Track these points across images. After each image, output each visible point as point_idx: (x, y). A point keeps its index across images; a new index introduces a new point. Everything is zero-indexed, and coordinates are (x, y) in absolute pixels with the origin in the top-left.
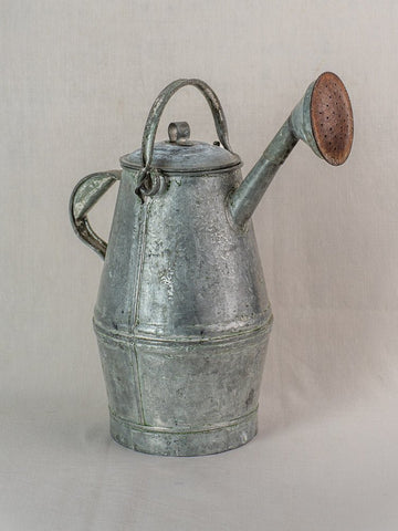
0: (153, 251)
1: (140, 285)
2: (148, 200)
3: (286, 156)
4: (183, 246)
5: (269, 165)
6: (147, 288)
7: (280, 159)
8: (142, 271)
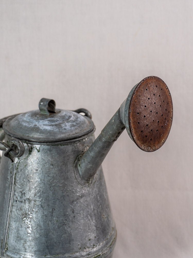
0: (19, 198)
1: (10, 221)
2: (16, 160)
3: (117, 136)
4: (40, 197)
5: (105, 142)
6: (14, 225)
7: (113, 138)
8: (11, 211)
